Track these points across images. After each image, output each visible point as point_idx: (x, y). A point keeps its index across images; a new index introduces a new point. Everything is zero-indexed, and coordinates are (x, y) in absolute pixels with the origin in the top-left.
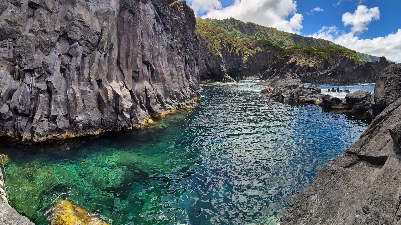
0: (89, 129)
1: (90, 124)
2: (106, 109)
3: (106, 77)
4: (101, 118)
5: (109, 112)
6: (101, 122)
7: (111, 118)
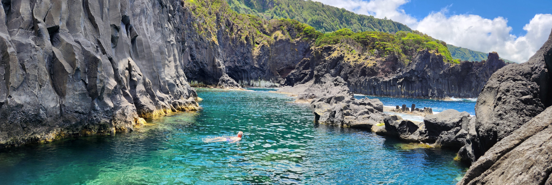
0: (36, 126)
1: (37, 115)
2: (71, 87)
3: (65, 24)
4: (59, 105)
5: (77, 93)
6: (58, 112)
7: (80, 105)
